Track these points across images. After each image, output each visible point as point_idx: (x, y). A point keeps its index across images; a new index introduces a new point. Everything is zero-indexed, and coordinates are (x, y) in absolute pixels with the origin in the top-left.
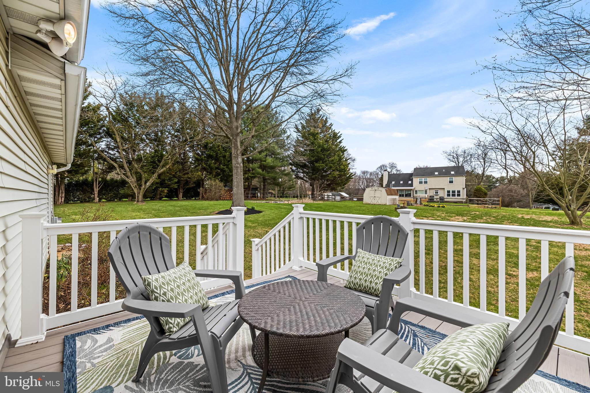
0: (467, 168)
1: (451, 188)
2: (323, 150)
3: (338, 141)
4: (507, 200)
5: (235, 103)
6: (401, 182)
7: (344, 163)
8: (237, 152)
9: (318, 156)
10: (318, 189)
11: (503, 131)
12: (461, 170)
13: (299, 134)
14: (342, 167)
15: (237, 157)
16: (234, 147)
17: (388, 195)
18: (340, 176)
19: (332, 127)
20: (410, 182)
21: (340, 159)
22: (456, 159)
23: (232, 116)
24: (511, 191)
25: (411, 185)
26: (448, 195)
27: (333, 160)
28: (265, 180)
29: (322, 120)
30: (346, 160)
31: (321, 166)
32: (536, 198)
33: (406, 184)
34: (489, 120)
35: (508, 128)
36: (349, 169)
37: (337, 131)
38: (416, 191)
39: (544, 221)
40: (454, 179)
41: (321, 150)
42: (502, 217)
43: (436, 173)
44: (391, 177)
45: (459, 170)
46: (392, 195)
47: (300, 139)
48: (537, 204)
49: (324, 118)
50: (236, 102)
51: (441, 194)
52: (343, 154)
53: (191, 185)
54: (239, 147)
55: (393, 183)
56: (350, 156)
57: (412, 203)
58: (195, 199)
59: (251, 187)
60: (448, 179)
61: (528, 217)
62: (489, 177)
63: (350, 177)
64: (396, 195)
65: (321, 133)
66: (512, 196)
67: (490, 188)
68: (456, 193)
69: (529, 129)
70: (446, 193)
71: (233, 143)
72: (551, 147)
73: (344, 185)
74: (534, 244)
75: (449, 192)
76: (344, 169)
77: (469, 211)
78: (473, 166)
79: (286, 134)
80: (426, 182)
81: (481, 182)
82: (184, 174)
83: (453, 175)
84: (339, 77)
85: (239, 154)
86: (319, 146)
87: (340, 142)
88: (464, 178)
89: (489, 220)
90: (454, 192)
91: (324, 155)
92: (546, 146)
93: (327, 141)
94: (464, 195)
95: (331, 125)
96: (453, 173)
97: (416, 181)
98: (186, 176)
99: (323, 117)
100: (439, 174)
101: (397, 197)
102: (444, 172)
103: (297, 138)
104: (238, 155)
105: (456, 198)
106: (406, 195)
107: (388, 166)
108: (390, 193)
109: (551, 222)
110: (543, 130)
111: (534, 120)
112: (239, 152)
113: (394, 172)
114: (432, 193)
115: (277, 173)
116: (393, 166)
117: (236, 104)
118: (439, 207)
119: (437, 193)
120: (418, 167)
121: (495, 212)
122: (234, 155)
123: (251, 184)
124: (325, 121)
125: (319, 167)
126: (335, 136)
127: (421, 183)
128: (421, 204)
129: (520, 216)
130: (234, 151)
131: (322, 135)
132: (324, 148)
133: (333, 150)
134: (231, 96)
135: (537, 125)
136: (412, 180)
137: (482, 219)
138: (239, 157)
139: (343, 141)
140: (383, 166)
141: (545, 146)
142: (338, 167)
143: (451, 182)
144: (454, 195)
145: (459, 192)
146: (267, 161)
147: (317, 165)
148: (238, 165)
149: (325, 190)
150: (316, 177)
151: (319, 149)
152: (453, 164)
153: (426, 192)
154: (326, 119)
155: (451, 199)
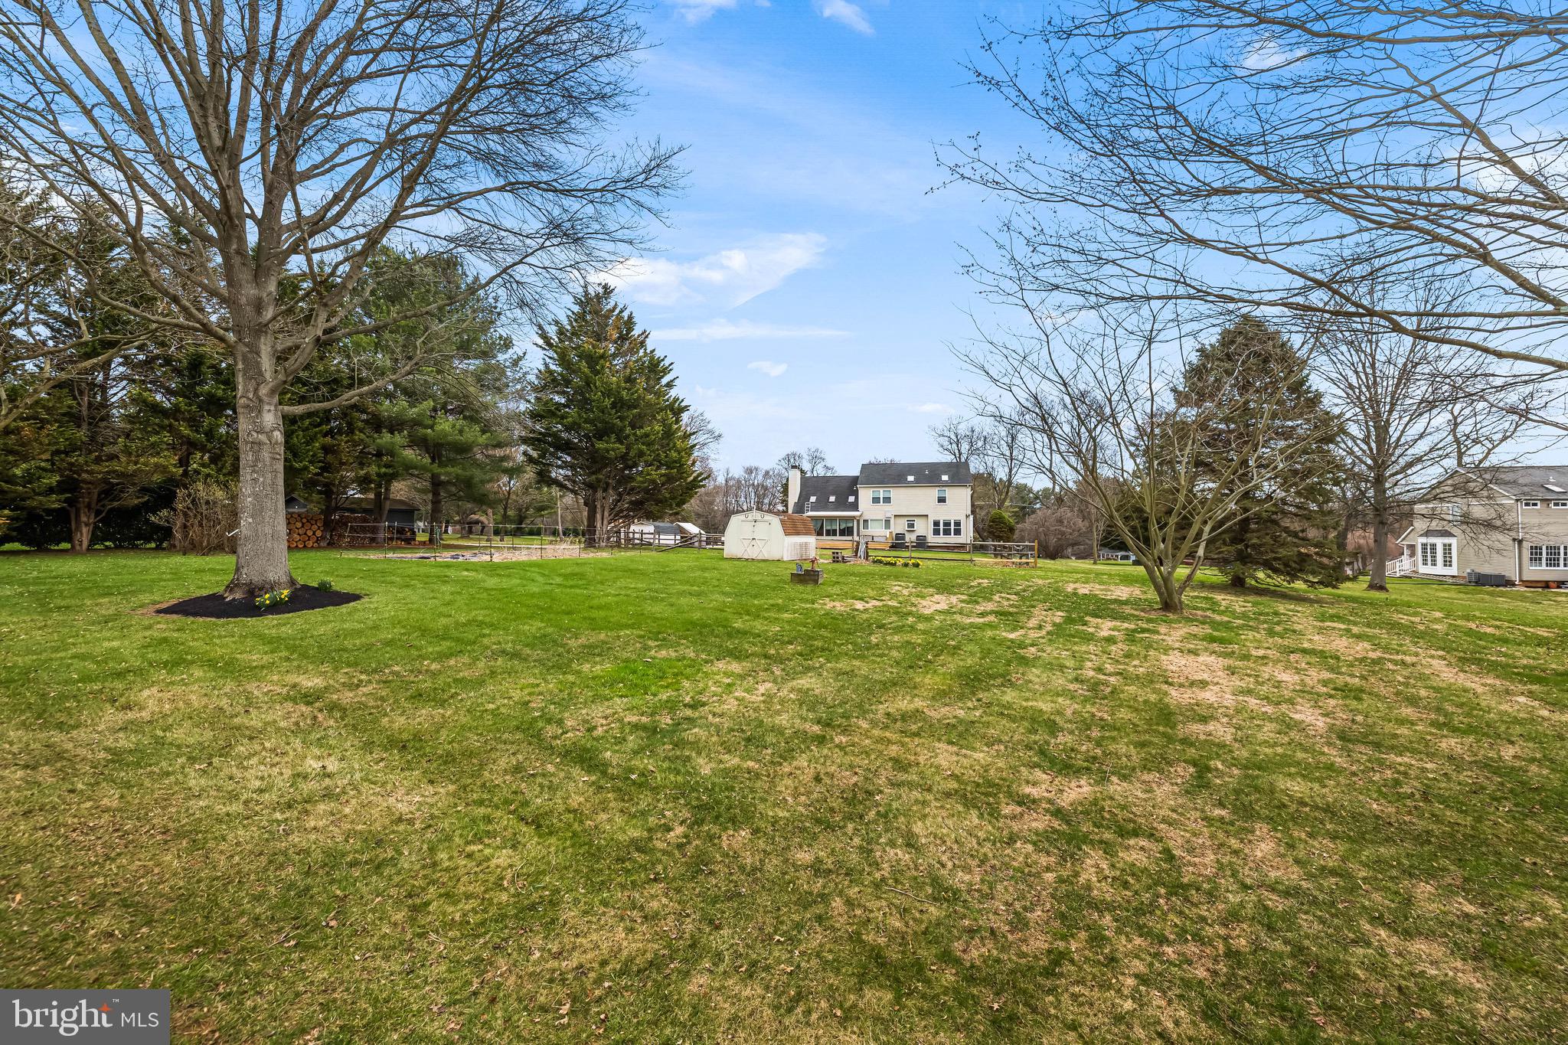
0: (976, 466)
1: (943, 514)
2: (619, 404)
3: (664, 381)
4: (1053, 541)
5: (252, 216)
6: (832, 499)
7: (679, 443)
8: (256, 390)
9: (603, 421)
10: (606, 514)
11: (1033, 382)
12: (963, 471)
13: (551, 353)
14: (674, 454)
15: (257, 407)
16: (245, 371)
17: (787, 534)
18: (670, 479)
19: (648, 341)
20: (851, 499)
21: (669, 434)
22: (954, 446)
23: (236, 261)
24: (1060, 521)
25: (855, 506)
26: (936, 532)
27: (647, 435)
28: (436, 484)
29: (619, 317)
30: (687, 436)
31: (613, 450)
32: (1106, 538)
33: (842, 504)
34: (1005, 351)
35: (1044, 377)
36: (694, 462)
37: (658, 354)
38: (866, 521)
39: (1116, 601)
40: (950, 493)
41: (614, 405)
42: (1034, 593)
43: (911, 478)
44: (810, 485)
45: (958, 473)
46: (798, 533)
47: (553, 367)
48: (1105, 552)
49: (625, 315)
50: (259, 213)
51: (923, 528)
52: (677, 421)
53: (132, 499)
54: (268, 375)
55: (813, 499)
56: (710, 427)
57: (846, 554)
58: (158, 548)
59: (387, 506)
60: (934, 493)
61: (1084, 590)
62: (1023, 489)
63: (695, 484)
64: (807, 533)
65: (614, 356)
66: (1063, 533)
67: (1023, 513)
68: (952, 527)
69: (1084, 382)
70: (931, 527)
71: (239, 358)
72: (1128, 428)
73: (679, 505)
74: (1091, 673)
75: (937, 524)
76: (678, 461)
77: (968, 577)
78: (989, 464)
79: (510, 351)
80: (887, 500)
81: (1004, 500)
82: (98, 460)
83: (946, 485)
84: (623, 185)
85: (265, 399)
86: (607, 393)
87: (670, 385)
88: (967, 492)
89: (1006, 603)
90: (947, 524)
91: (622, 419)
92: (1118, 425)
93: (629, 380)
94: (967, 535)
95: (645, 334)
96: (945, 478)
97: (865, 495)
98: (105, 467)
99: (622, 311)
100: (917, 481)
101: (811, 540)
102: (927, 475)
103: (546, 365)
104: (261, 401)
105: (952, 539)
106: (843, 533)
107: (805, 456)
108: (792, 528)
109: (1126, 603)
110: (1113, 388)
111: (1095, 362)
112: (264, 391)
113: (820, 471)
114: (900, 526)
115: (479, 465)
116: (816, 458)
117: (259, 223)
118: (906, 565)
119: (912, 526)
120: (873, 461)
121: (1023, 578)
122: (242, 401)
123: (387, 498)
124: (625, 323)
125: (608, 451)
126: (655, 368)
127: (876, 500)
128: (867, 557)
129: (1070, 588)
130: (245, 385)
131: (618, 362)
132: (621, 399)
133: (649, 405)
134: (229, 190)
135: (1100, 375)
136: (856, 494)
137: (990, 600)
138: (267, 407)
139: (676, 382)
140: (794, 455)
141: (1116, 425)
142: (663, 455)
143: (942, 500)
144: (947, 532)
145: (958, 524)
146: (438, 428)
147: (601, 445)
148: (262, 438)
149: (629, 520)
150: (599, 481)
151: (608, 402)
152: (948, 458)
153: (887, 522)
154: (630, 317)
155: (942, 539)
